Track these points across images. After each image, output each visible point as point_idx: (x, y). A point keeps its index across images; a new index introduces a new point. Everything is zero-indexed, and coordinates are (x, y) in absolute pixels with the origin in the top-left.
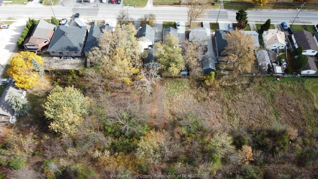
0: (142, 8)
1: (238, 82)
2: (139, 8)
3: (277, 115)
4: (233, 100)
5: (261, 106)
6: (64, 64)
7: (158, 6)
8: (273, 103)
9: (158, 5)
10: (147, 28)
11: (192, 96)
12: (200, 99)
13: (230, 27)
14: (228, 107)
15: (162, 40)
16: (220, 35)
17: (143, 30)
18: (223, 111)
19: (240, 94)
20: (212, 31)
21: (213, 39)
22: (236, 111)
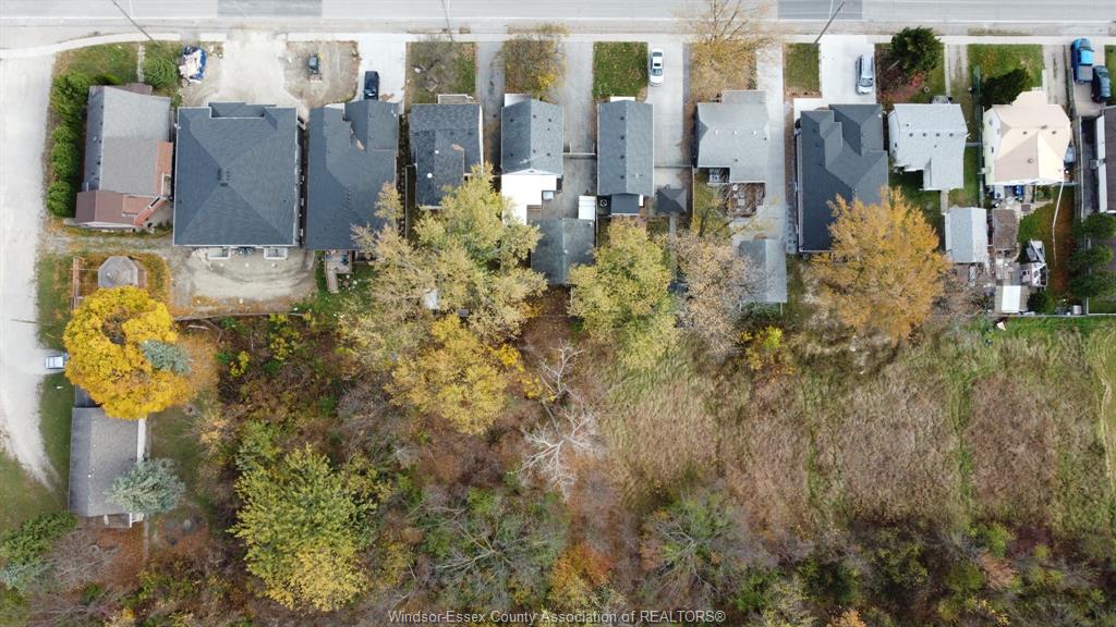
3: (966, 467)
5: (921, 433)
6: (242, 279)
8: (965, 421)
10: (535, 117)
11: (699, 400)
12: (723, 412)
13: (863, 76)
14: (813, 441)
15: (594, 158)
16: (820, 144)
17: (519, 125)
18: (796, 455)
19: (859, 390)
20: (788, 93)
21: (789, 137)
22: (839, 455)
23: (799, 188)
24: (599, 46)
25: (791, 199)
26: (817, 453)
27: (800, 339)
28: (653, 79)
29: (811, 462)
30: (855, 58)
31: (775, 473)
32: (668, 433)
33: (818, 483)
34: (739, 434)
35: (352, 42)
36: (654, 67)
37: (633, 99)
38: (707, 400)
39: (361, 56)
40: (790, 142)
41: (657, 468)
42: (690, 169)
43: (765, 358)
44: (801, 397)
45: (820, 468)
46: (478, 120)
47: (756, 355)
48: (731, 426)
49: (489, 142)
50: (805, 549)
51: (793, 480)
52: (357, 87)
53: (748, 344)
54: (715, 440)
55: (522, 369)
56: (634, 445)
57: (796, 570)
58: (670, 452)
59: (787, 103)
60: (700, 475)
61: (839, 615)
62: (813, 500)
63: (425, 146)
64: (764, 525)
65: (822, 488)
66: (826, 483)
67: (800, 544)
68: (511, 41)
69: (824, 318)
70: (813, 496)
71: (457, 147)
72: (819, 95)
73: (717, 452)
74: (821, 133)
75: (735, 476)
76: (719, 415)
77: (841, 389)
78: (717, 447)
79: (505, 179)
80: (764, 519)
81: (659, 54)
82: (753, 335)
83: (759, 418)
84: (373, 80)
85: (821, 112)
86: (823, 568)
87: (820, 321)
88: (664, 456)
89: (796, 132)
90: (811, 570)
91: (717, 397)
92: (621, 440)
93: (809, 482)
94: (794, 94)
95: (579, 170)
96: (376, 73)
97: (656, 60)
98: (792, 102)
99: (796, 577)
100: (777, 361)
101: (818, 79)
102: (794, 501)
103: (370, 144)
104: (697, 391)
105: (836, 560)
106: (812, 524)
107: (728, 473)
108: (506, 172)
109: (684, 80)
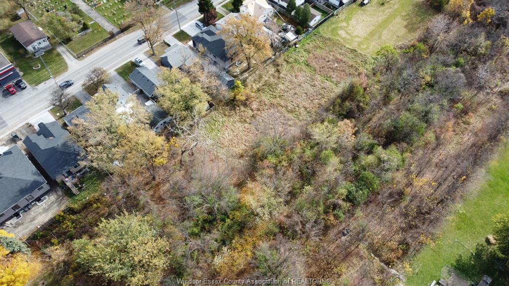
1: (265, 76)
2: (62, 75)
3: (328, 79)
4: (280, 97)
5: (308, 82)
6: (33, 219)
7: (86, 57)
8: (315, 70)
9: (84, 56)
10: (109, 88)
14: (282, 106)
16: (203, 39)
18: (281, 113)
19: (280, 86)
22: (293, 104)
26: (287, 108)
28: (140, 64)
32: (238, 139)
35: (26, 124)
38: (240, 122)
41: (245, 150)
44: (266, 100)
45: (292, 110)
48: (255, 122)
54: (254, 128)
65: (298, 115)
66: (298, 112)
76: (248, 122)
77: (275, 89)
78: (257, 130)
88: (243, 145)
91: (242, 118)
94: (186, 43)
98: (189, 45)
104: (235, 122)
109: (151, 60)
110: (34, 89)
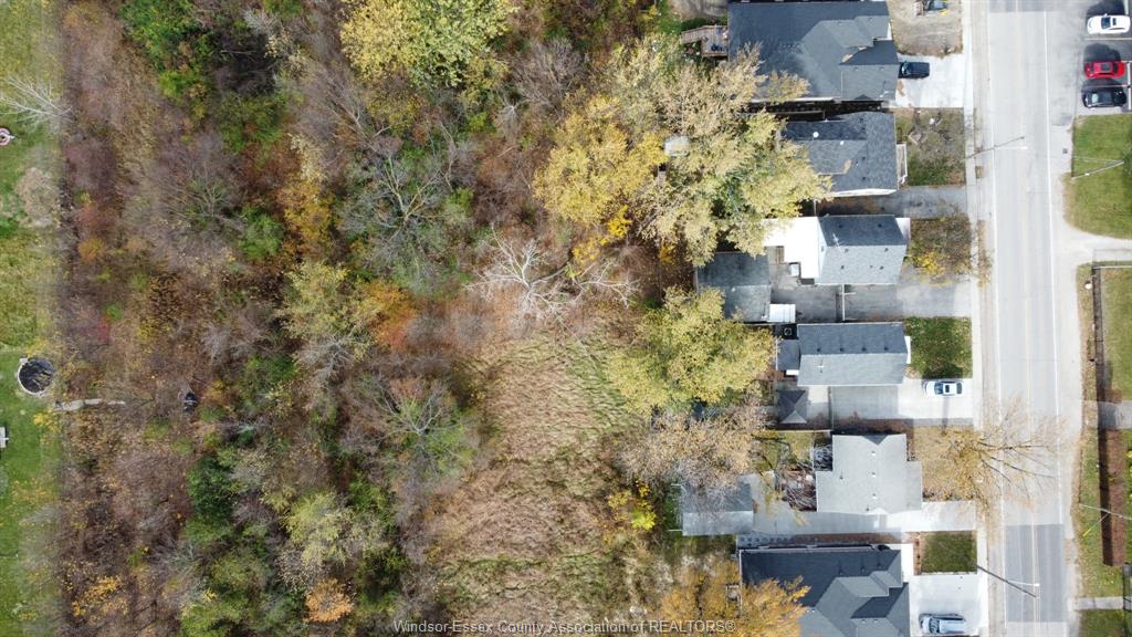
0: (1060, 214)
2: (1060, 198)
7: (1081, 289)
9: (1089, 286)
10: (887, 250)
11: (572, 440)
12: (560, 466)
13: (942, 623)
14: (531, 565)
15: (839, 320)
16: (863, 571)
17: (876, 234)
18: (515, 546)
19: (587, 616)
20: (919, 537)
21: (868, 538)
22: (516, 594)
23: (811, 548)
24: (967, 323)
25: (798, 541)
26: (518, 569)
27: (642, 551)
28: (931, 384)
29: (508, 563)
30: (961, 614)
31: (495, 523)
32: (536, 406)
33: (486, 570)
34: (536, 483)
35: (962, 47)
36: (945, 385)
37: (909, 361)
38: (572, 449)
39: (946, 57)
40: (862, 539)
41: (497, 395)
42: (829, 427)
43: (620, 511)
44: (577, 551)
45: (503, 573)
46: (879, 187)
47: (623, 501)
48: (545, 476)
49: (853, 203)
50: (416, 554)
51: (488, 543)
52: (910, 54)
53: (636, 492)
54: (530, 458)
55: (603, 242)
56: (521, 369)
57: (391, 547)
58: (515, 409)
59: (907, 537)
60: (492, 441)
61: (347, 592)
62: (467, 566)
63: (848, 129)
64: (440, 511)
65: (480, 575)
66: (486, 580)
67: (421, 549)
68: (969, 224)
69: (666, 578)
70: (472, 565)
71: (848, 165)
72: (919, 572)
73: (516, 460)
74: (876, 573)
75: (492, 480)
76: (556, 462)
77: (588, 595)
78: (522, 460)
79: (814, 221)
80: (445, 512)
81: (959, 391)
82: (645, 498)
83: (554, 506)
84: (918, 72)
85: (898, 574)
86: (395, 575)
87: (662, 573)
88: (512, 403)
89: (874, 546)
90: (393, 562)
91: (577, 460)
92: (526, 356)
93: (485, 561)
94: (917, 543)
95: (823, 304)
96: (927, 75)
97: (953, 387)
98: (908, 542)
99: (386, 545)
100: (617, 524)
101: (936, 571)
102: (465, 544)
103: (849, 68)
104: (581, 438)
105: (404, 588)
106: (442, 564)
107: (494, 472)
108: (821, 222)
109: (931, 420)
110: (1065, 119)
